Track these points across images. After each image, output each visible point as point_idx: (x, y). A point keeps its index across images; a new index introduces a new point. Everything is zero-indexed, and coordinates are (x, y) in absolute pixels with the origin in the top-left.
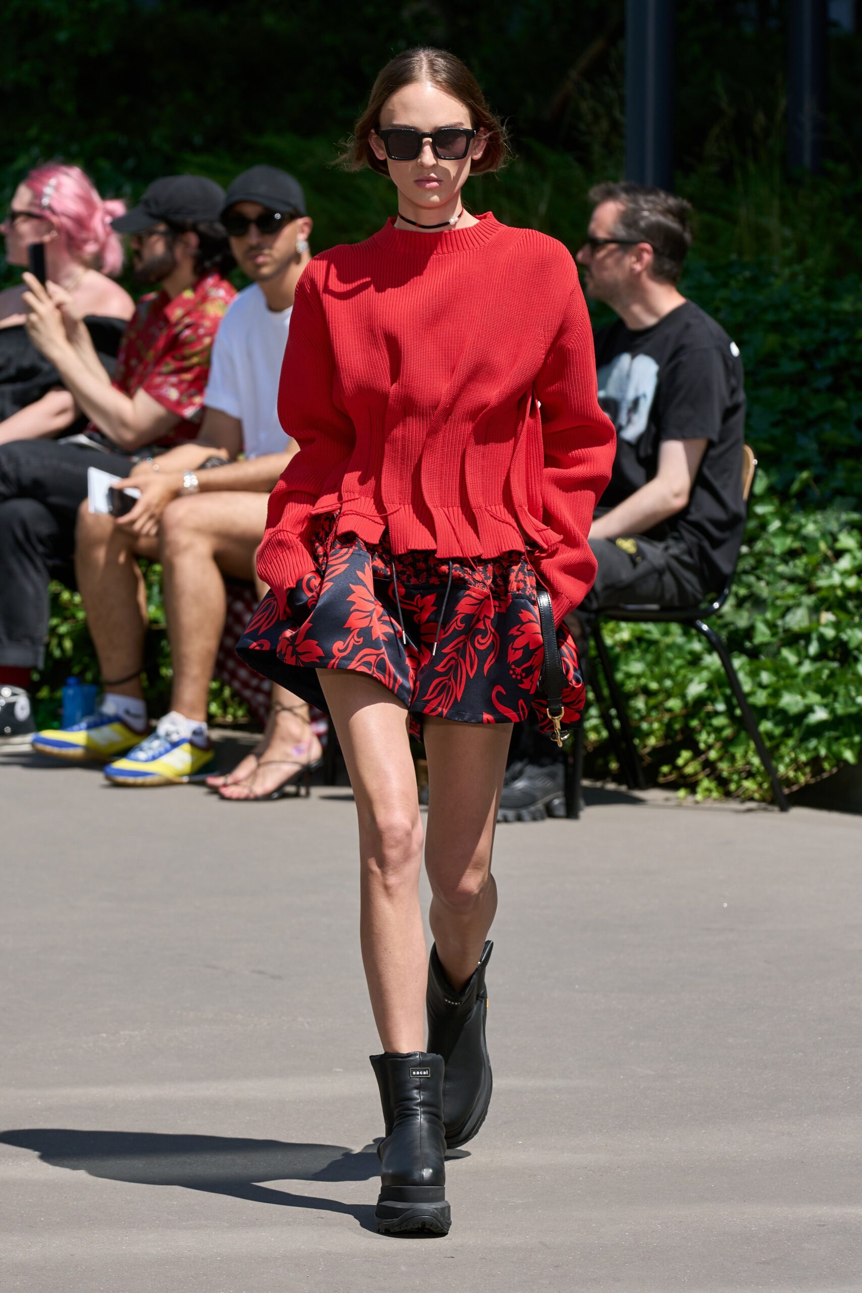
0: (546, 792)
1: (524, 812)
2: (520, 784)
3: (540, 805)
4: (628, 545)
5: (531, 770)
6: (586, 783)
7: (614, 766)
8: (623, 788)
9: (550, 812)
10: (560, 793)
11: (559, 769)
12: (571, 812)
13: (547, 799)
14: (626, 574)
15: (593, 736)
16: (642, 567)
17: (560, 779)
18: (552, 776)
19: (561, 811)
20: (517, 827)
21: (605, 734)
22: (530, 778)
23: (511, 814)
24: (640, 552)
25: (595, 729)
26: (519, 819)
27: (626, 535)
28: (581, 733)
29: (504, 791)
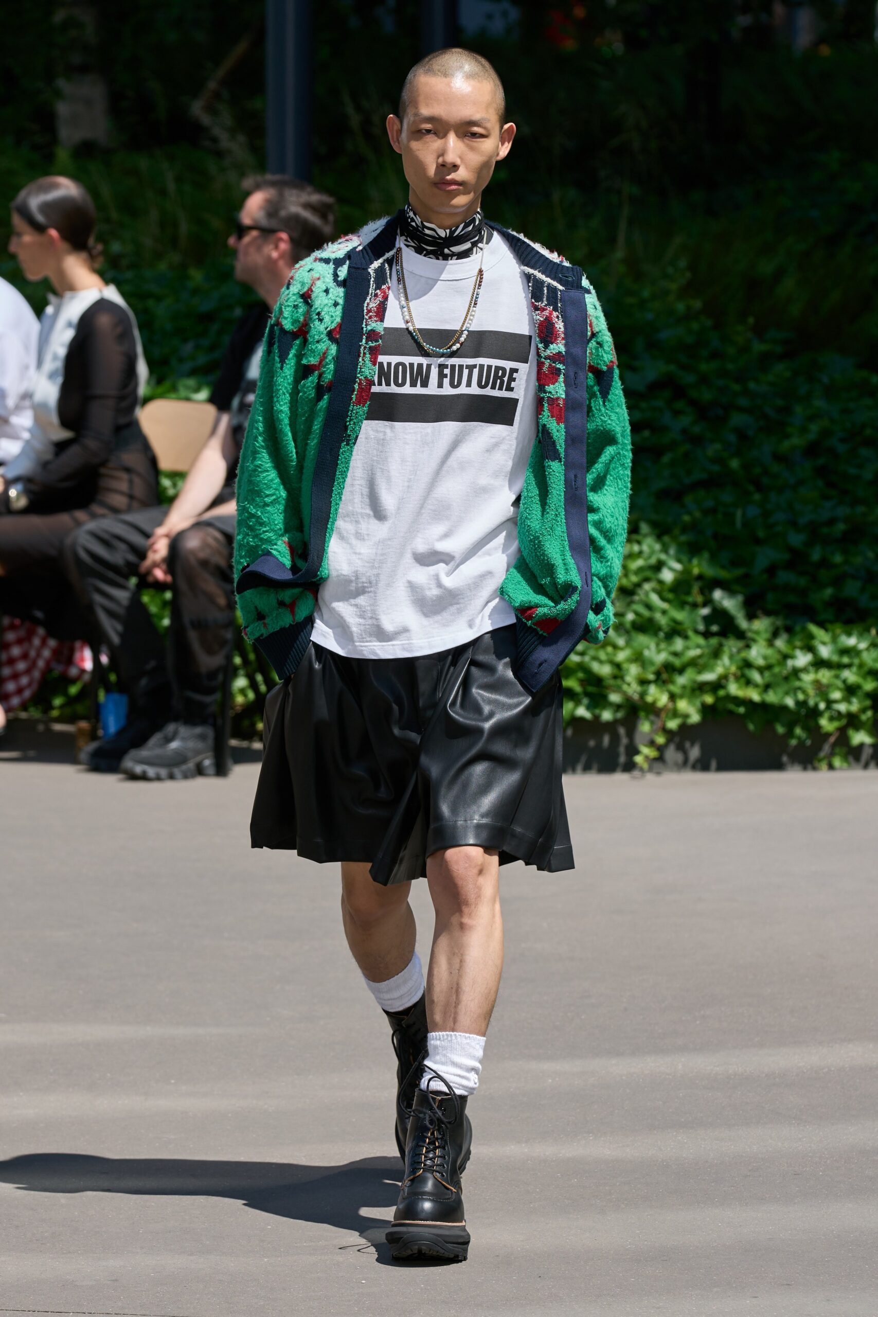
0: (197, 752)
1: (177, 771)
2: (174, 745)
3: (191, 765)
5: (184, 731)
6: (234, 742)
9: (200, 771)
10: (210, 754)
11: (210, 732)
12: (221, 770)
13: (198, 759)
15: (240, 699)
17: (210, 742)
18: (202, 737)
19: (211, 771)
21: (251, 695)
22: (184, 739)
23: (163, 772)
25: (242, 691)
26: (171, 777)
28: (228, 695)
29: (158, 751)
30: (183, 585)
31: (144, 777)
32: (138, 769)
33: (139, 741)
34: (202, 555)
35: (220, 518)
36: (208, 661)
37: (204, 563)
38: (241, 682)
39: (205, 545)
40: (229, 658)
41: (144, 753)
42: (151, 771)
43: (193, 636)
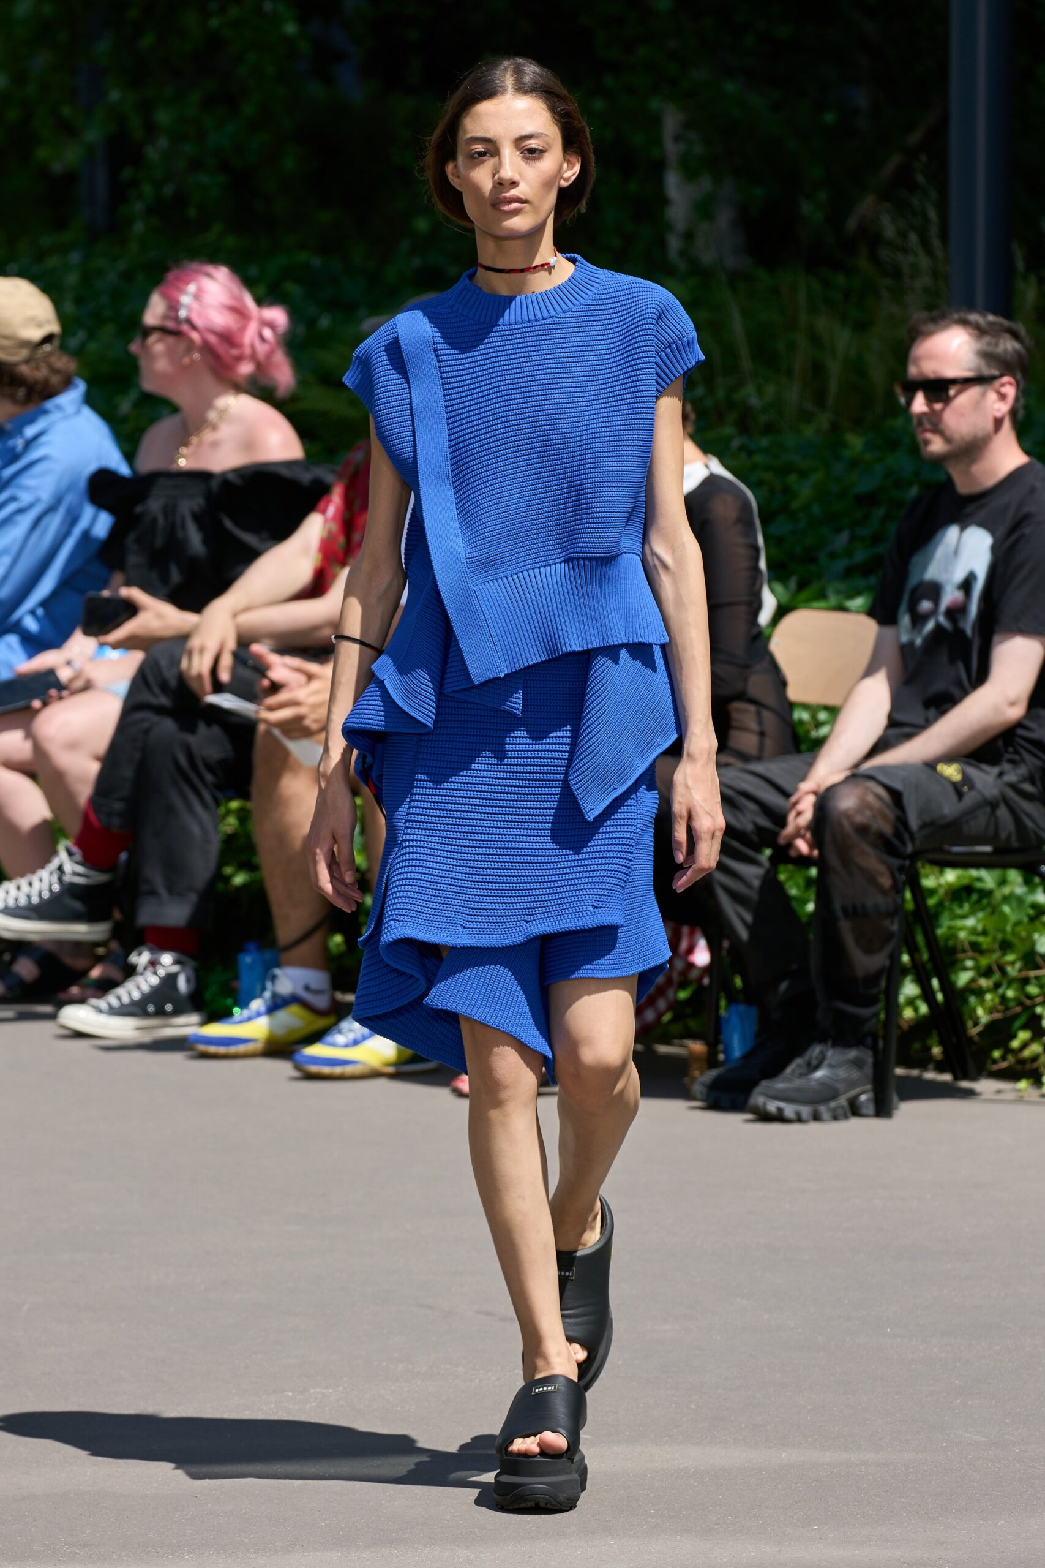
0: (851, 1085)
1: (823, 1110)
2: (821, 1074)
3: (843, 1101)
4: (951, 771)
5: (832, 1055)
6: (899, 1071)
7: (936, 1050)
8: (947, 1077)
9: (854, 1110)
10: (869, 1087)
11: (867, 1056)
12: (883, 1109)
13: (851, 1094)
14: (950, 808)
15: (908, 1013)
16: (970, 798)
17: (869, 1070)
18: (858, 1064)
19: (870, 1109)
20: (814, 1126)
21: (924, 1009)
22: (834, 1066)
23: (806, 1111)
24: (966, 780)
25: (912, 1002)
26: (816, 1117)
27: (949, 757)
28: (893, 1008)
29: (798, 1082)
30: (833, 860)
31: (779, 1118)
32: (772, 1107)
33: (774, 1070)
34: (859, 819)
35: (883, 769)
36: (865, 962)
37: (863, 830)
38: (910, 989)
39: (864, 805)
40: (895, 957)
41: (779, 1084)
42: (789, 1110)
43: (845, 927)
